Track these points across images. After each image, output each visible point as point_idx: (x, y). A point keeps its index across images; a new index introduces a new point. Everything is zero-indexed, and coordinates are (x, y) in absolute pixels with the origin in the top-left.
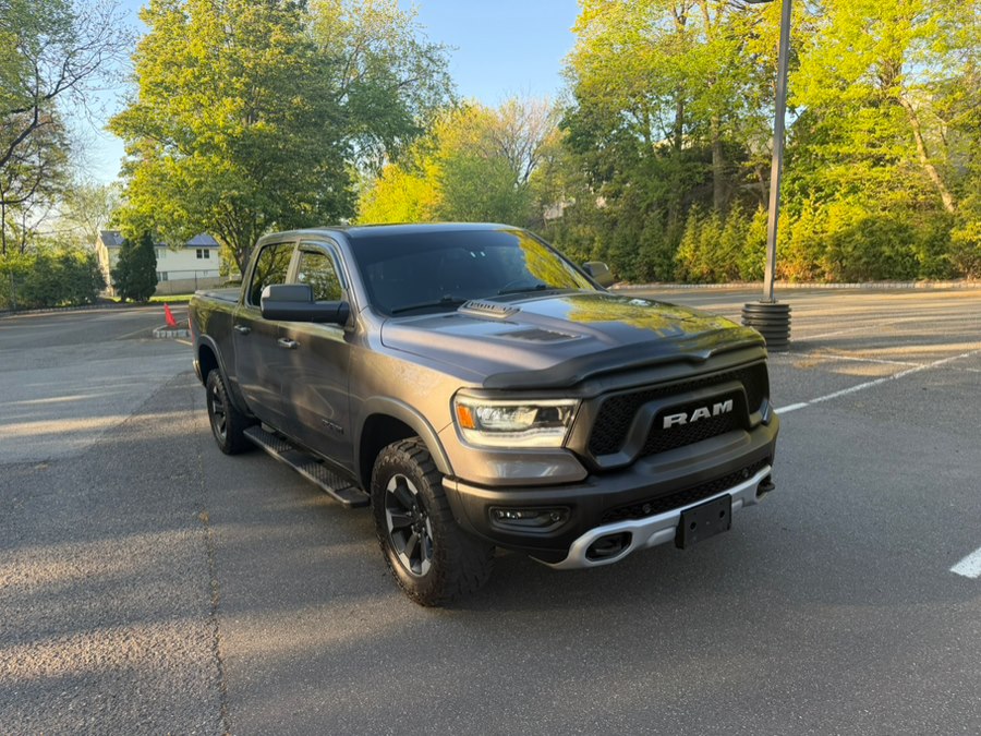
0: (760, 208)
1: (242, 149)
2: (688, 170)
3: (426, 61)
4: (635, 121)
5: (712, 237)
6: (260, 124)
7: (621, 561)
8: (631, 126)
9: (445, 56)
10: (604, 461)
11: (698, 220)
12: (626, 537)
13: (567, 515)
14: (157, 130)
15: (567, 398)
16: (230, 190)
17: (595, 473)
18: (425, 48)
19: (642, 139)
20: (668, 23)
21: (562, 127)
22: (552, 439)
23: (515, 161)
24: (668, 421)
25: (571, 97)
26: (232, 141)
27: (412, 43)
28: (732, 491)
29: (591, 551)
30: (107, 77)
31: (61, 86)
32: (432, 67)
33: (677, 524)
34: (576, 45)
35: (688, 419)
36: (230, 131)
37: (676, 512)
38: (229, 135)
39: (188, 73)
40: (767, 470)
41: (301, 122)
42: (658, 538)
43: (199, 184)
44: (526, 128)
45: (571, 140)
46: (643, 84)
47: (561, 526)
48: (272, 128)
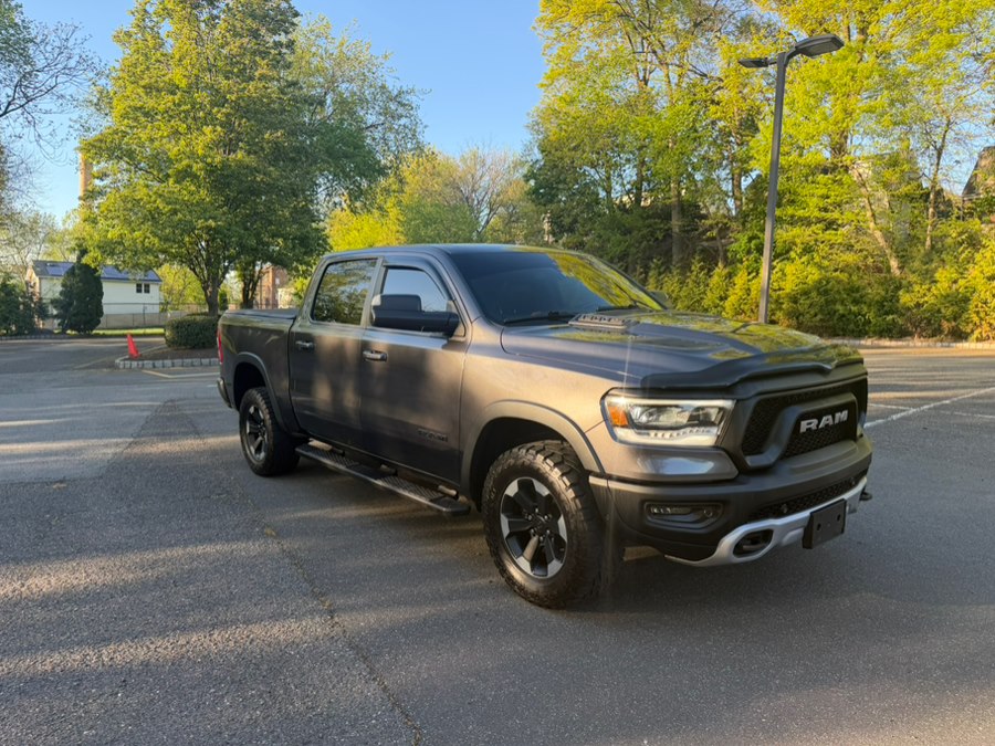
0: (720, 265)
1: (220, 179)
2: (650, 226)
3: (396, 104)
4: (597, 177)
5: (673, 291)
6: (240, 155)
7: (760, 559)
8: (594, 183)
9: (412, 99)
10: (751, 461)
11: (660, 274)
12: (766, 535)
13: (720, 511)
14: (130, 154)
15: (723, 398)
16: (206, 220)
17: (746, 472)
18: (395, 92)
19: (602, 194)
20: (631, 85)
21: (527, 178)
22: (704, 438)
23: (474, 211)
24: (804, 425)
25: (536, 150)
26: (211, 170)
27: (383, 87)
28: (846, 496)
29: (738, 549)
30: (60, 101)
31: (10, 108)
32: (401, 110)
33: (806, 524)
34: (541, 100)
35: (818, 426)
36: (209, 160)
37: (806, 514)
38: (208, 164)
40: (864, 482)
41: (278, 154)
42: (792, 537)
43: (175, 212)
44: (486, 178)
45: (535, 191)
46: (605, 142)
47: (713, 523)
48: (251, 160)
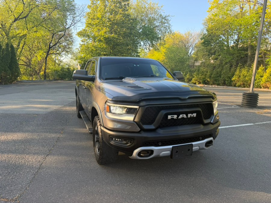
1: (108, 41)
2: (240, 53)
3: (164, 20)
4: (224, 38)
5: (245, 74)
8: (223, 40)
9: (169, 18)
10: (146, 127)
11: (241, 68)
12: (152, 152)
13: (132, 142)
14: (88, 36)
15: (136, 106)
16: (104, 52)
17: (142, 130)
18: (164, 16)
19: (226, 43)
20: (237, 9)
21: (201, 39)
22: (130, 118)
23: (187, 49)
24: (169, 117)
25: (205, 31)
26: (106, 39)
27: (161, 15)
28: (193, 143)
30: (82, 24)
31: (71, 25)
32: (166, 21)
33: (171, 150)
34: (208, 15)
35: (178, 117)
36: (105, 36)
37: (171, 147)
39: (97, 21)
40: (211, 139)
41: (125, 35)
42: (164, 154)
43: (97, 50)
44: (192, 39)
45: (204, 43)
47: (130, 145)
